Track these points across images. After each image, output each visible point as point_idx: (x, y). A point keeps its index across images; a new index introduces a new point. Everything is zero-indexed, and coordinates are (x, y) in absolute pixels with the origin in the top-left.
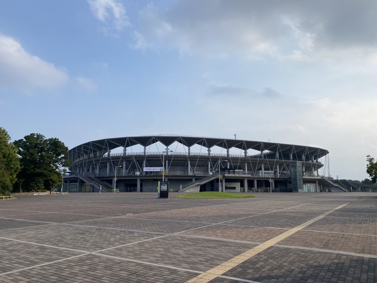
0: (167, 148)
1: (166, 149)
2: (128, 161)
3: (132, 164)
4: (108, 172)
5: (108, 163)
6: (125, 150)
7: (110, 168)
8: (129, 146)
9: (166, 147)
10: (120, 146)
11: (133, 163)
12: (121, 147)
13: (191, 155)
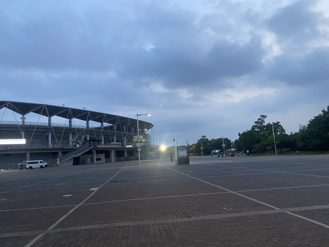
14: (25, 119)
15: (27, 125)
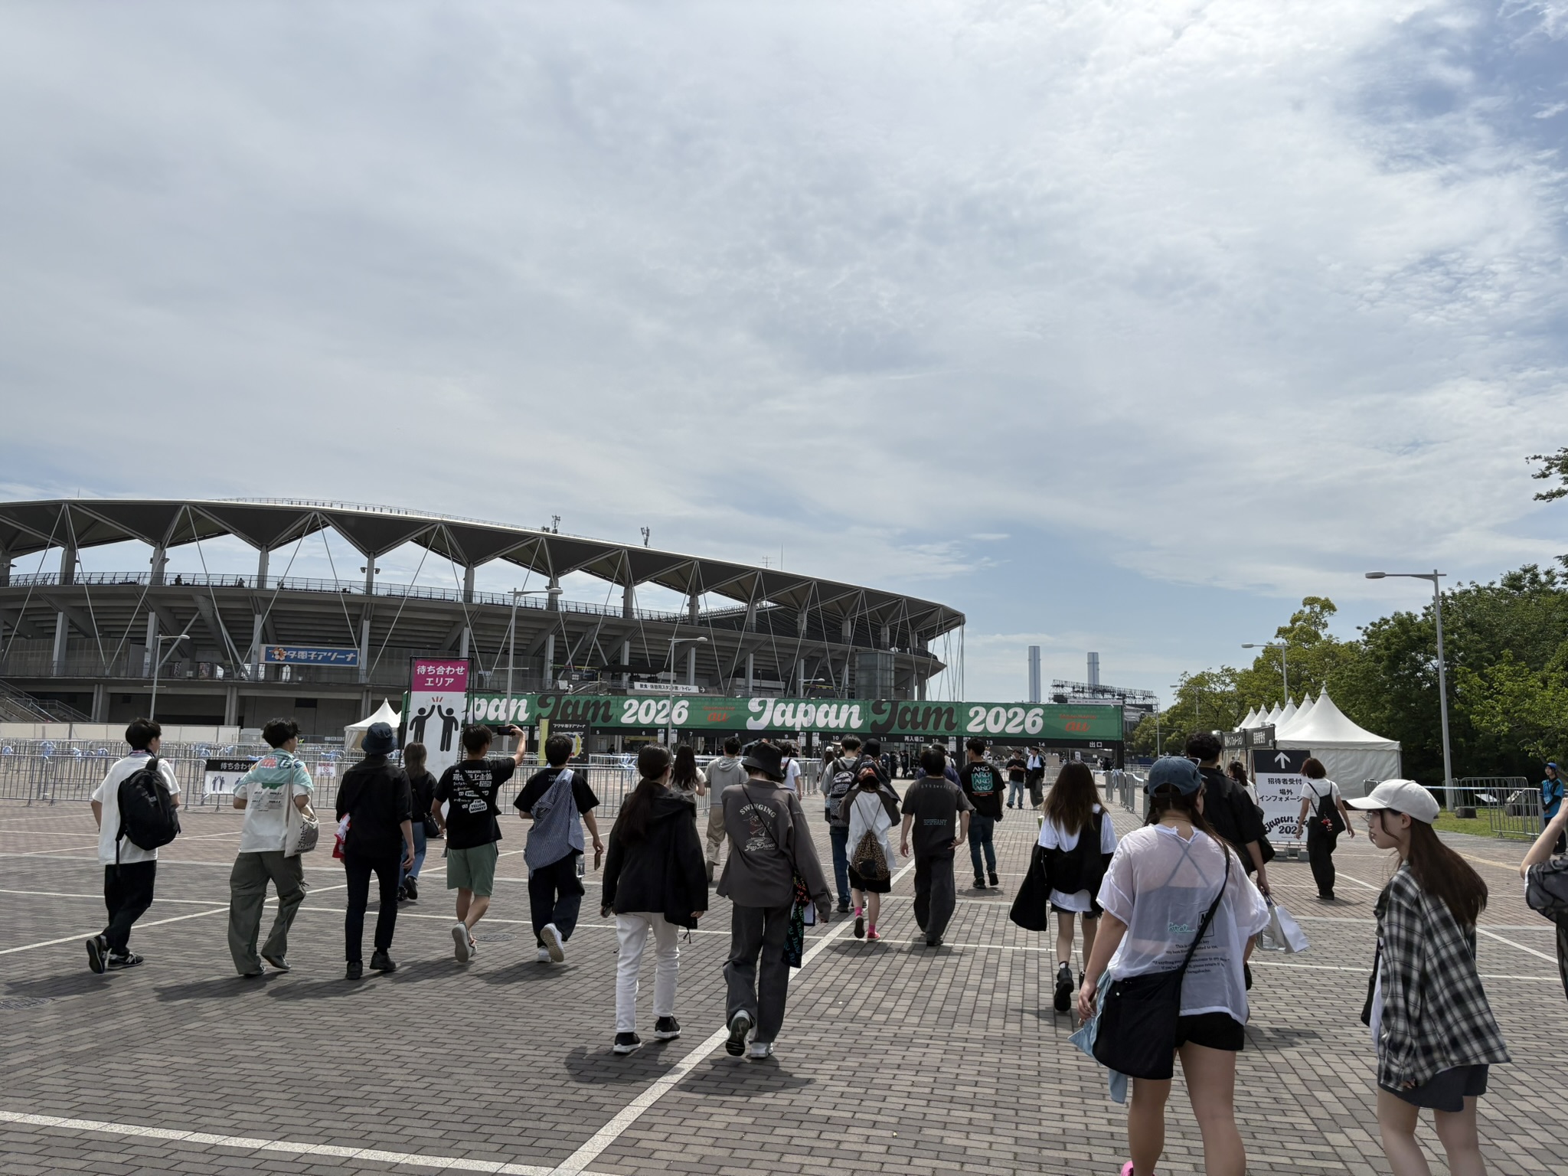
0: (371, 563)
1: (363, 570)
2: (170, 609)
3: (192, 626)
4: (55, 658)
5: (60, 615)
6: (160, 561)
7: (69, 639)
8: (189, 539)
9: (364, 560)
10: (130, 538)
11: (196, 620)
12: (137, 542)
13: (476, 600)
14: (378, 571)
15: (377, 597)
